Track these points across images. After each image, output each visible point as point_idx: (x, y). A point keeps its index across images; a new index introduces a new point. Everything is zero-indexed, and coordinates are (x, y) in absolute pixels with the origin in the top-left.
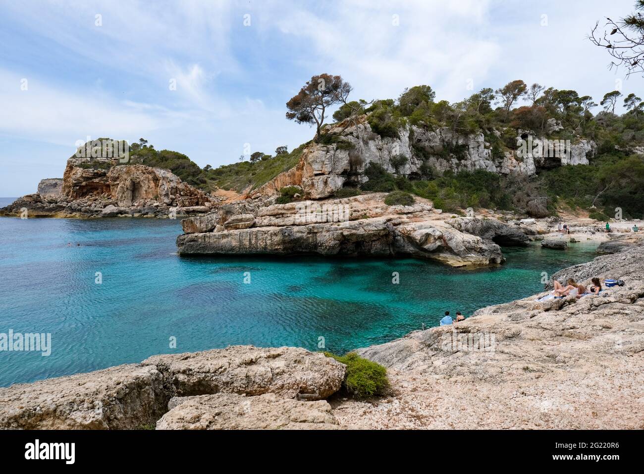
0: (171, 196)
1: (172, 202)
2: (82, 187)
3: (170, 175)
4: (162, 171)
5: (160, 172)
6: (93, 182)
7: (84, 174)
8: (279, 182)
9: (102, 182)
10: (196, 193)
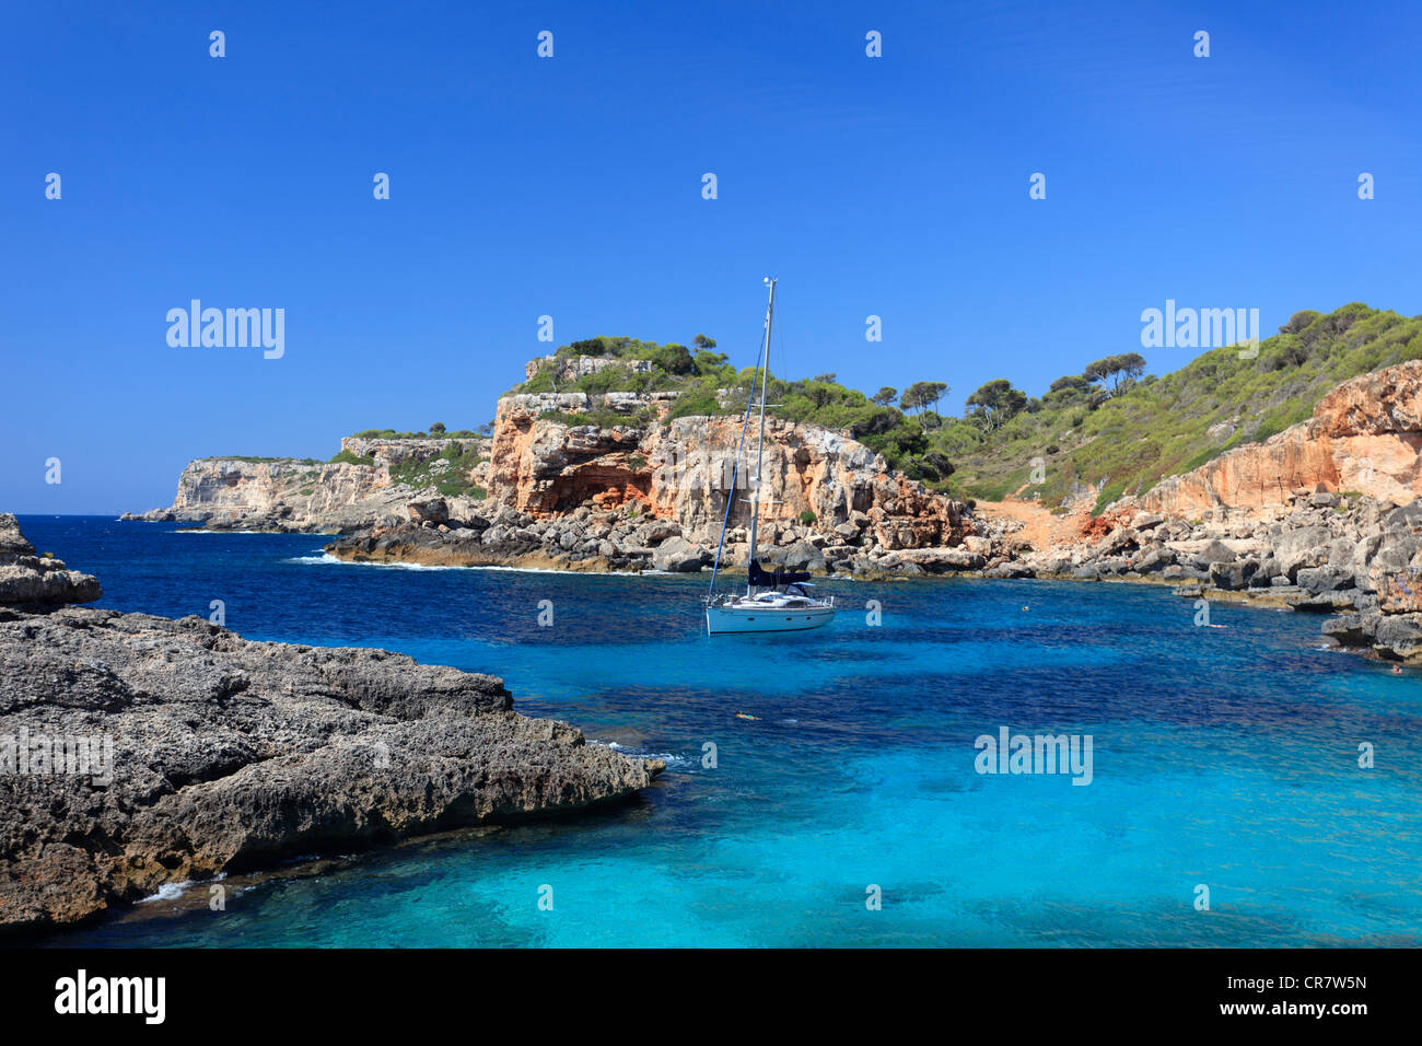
0: (855, 515)
1: (860, 532)
2: (561, 482)
3: (852, 448)
4: (829, 436)
5: (819, 440)
6: (595, 466)
7: (571, 441)
8: (1230, 477)
9: (625, 466)
10: (933, 504)
